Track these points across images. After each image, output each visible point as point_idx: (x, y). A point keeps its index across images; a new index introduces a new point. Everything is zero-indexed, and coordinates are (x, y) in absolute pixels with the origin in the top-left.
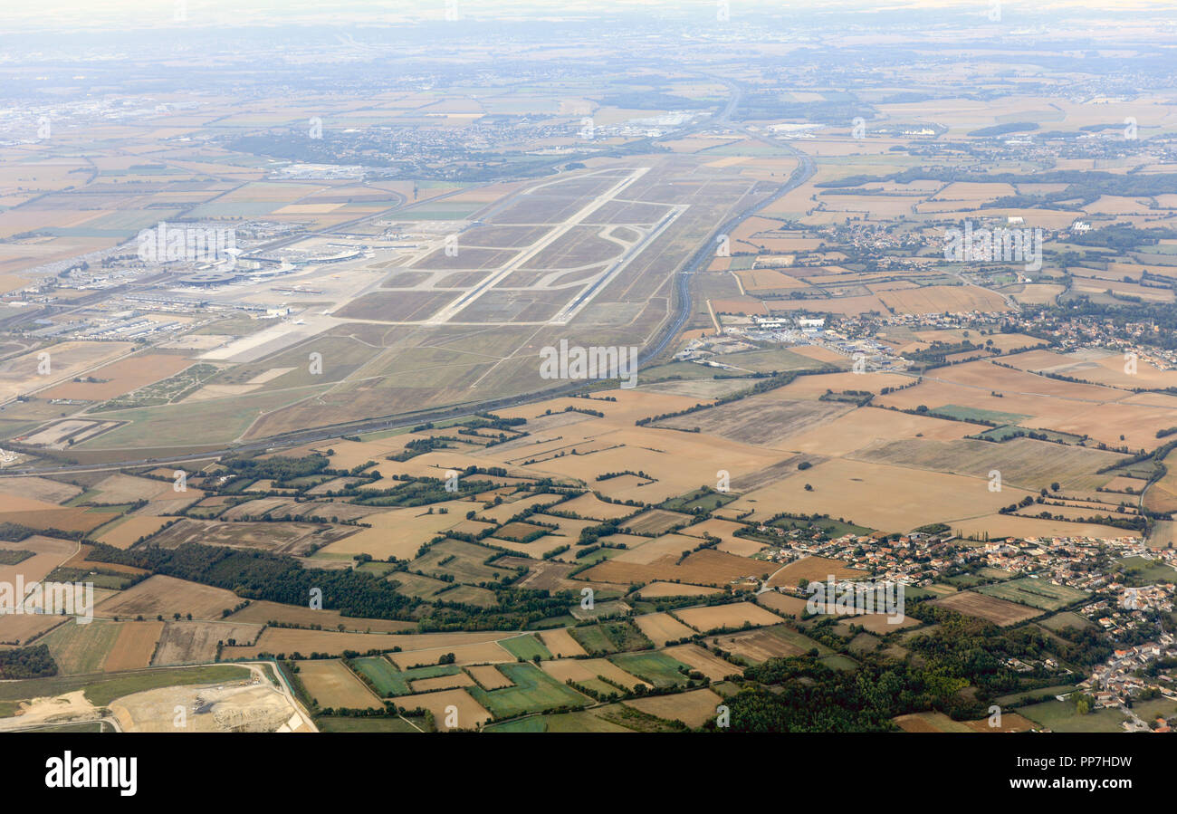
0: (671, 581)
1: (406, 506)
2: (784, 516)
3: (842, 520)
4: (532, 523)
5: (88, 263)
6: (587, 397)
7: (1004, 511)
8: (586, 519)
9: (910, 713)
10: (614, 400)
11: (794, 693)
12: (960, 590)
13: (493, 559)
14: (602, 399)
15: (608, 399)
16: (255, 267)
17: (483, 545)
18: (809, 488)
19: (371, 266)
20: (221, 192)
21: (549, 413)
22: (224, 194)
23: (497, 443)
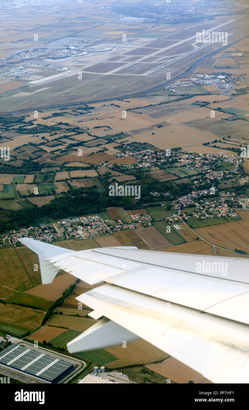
0: (79, 162)
1: (29, 134)
2: (136, 143)
3: (151, 145)
4: (59, 141)
5: (29, 50)
6: (122, 101)
7: (205, 144)
8: (77, 140)
9: (113, 207)
10: (129, 102)
11: (77, 198)
12: (160, 169)
13: (36, 152)
14: (126, 101)
15: (128, 101)
16: (75, 53)
17: (37, 147)
18: (153, 134)
19: (111, 54)
20: (93, 27)
21: (104, 105)
22: (94, 27)
23: (79, 115)
